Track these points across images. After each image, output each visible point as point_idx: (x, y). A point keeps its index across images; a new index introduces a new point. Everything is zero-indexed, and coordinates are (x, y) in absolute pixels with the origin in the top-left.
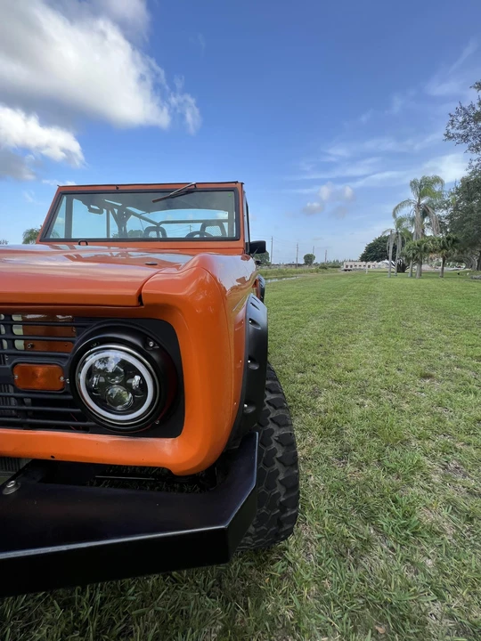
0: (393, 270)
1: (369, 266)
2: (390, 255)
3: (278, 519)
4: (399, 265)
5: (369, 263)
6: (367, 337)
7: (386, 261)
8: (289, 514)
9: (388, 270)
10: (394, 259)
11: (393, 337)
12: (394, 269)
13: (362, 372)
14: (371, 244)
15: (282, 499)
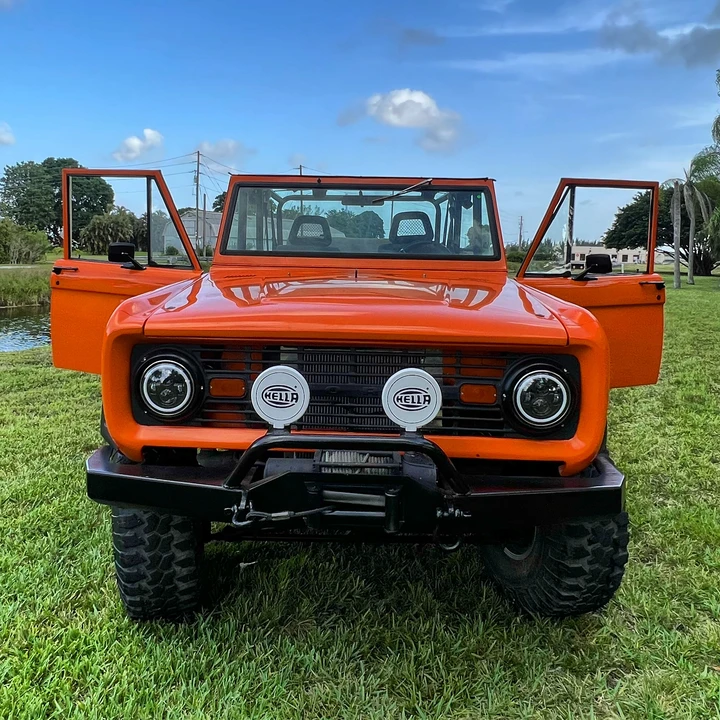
0: (683, 269)
1: (625, 258)
2: (677, 235)
3: (612, 559)
4: (696, 257)
5: (625, 251)
6: (652, 411)
7: (666, 248)
8: (620, 554)
9: (672, 267)
10: (684, 243)
11: (699, 412)
12: (686, 267)
13: (654, 464)
14: (629, 208)
15: (615, 537)
